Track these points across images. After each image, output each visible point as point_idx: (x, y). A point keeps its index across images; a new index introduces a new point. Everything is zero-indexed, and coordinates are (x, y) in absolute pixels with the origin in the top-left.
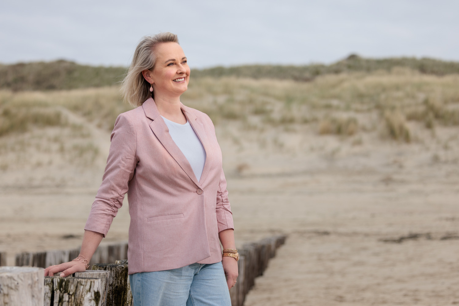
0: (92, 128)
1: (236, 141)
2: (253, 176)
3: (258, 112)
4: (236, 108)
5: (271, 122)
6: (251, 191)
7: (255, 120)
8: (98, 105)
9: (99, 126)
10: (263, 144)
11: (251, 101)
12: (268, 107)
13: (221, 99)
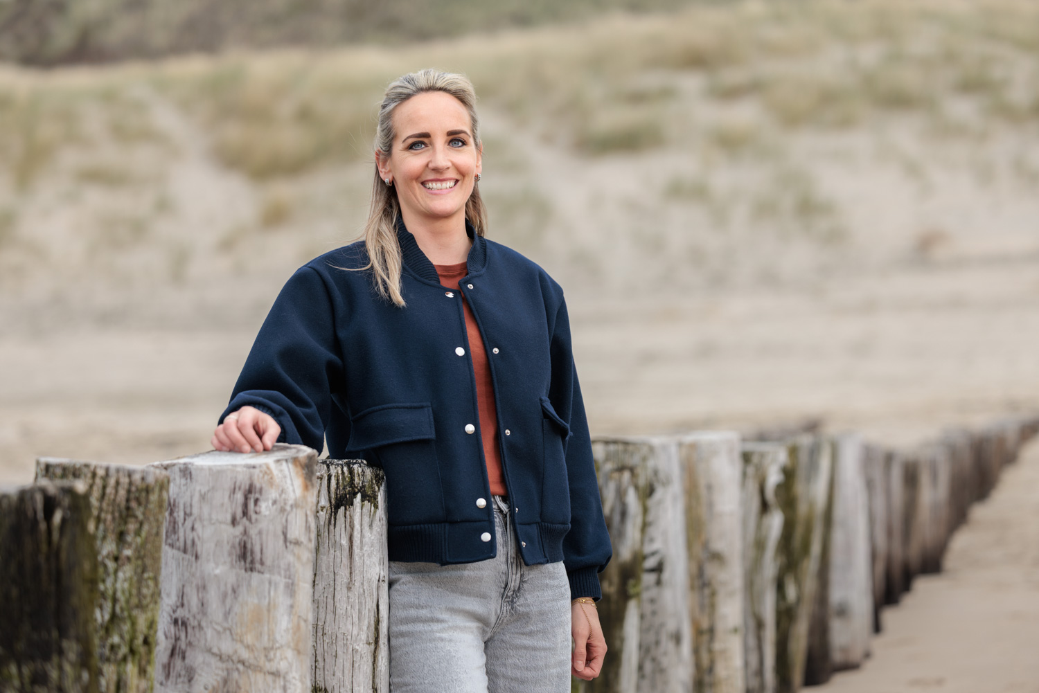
0: (526, 144)
1: (912, 170)
2: (960, 263)
3: (972, 86)
4: (909, 78)
5: (1007, 113)
6: (957, 303)
7: (962, 109)
8: (538, 83)
9: (547, 139)
10: (984, 175)
11: (950, 57)
12: (997, 73)
13: (870, 54)
